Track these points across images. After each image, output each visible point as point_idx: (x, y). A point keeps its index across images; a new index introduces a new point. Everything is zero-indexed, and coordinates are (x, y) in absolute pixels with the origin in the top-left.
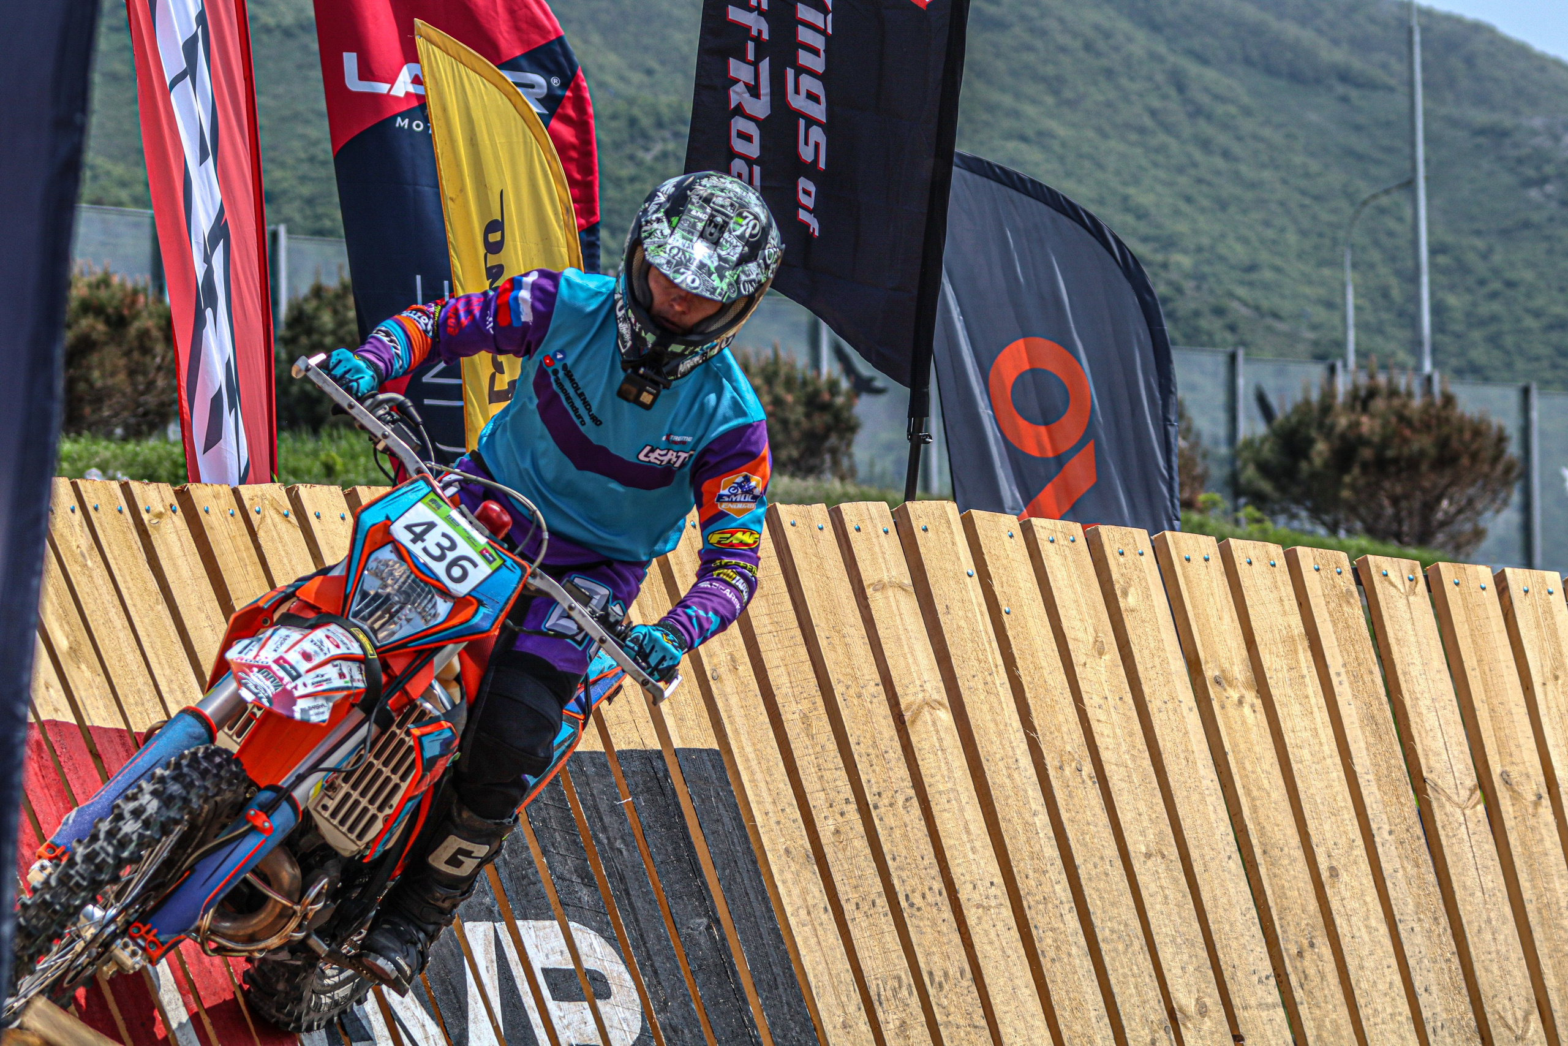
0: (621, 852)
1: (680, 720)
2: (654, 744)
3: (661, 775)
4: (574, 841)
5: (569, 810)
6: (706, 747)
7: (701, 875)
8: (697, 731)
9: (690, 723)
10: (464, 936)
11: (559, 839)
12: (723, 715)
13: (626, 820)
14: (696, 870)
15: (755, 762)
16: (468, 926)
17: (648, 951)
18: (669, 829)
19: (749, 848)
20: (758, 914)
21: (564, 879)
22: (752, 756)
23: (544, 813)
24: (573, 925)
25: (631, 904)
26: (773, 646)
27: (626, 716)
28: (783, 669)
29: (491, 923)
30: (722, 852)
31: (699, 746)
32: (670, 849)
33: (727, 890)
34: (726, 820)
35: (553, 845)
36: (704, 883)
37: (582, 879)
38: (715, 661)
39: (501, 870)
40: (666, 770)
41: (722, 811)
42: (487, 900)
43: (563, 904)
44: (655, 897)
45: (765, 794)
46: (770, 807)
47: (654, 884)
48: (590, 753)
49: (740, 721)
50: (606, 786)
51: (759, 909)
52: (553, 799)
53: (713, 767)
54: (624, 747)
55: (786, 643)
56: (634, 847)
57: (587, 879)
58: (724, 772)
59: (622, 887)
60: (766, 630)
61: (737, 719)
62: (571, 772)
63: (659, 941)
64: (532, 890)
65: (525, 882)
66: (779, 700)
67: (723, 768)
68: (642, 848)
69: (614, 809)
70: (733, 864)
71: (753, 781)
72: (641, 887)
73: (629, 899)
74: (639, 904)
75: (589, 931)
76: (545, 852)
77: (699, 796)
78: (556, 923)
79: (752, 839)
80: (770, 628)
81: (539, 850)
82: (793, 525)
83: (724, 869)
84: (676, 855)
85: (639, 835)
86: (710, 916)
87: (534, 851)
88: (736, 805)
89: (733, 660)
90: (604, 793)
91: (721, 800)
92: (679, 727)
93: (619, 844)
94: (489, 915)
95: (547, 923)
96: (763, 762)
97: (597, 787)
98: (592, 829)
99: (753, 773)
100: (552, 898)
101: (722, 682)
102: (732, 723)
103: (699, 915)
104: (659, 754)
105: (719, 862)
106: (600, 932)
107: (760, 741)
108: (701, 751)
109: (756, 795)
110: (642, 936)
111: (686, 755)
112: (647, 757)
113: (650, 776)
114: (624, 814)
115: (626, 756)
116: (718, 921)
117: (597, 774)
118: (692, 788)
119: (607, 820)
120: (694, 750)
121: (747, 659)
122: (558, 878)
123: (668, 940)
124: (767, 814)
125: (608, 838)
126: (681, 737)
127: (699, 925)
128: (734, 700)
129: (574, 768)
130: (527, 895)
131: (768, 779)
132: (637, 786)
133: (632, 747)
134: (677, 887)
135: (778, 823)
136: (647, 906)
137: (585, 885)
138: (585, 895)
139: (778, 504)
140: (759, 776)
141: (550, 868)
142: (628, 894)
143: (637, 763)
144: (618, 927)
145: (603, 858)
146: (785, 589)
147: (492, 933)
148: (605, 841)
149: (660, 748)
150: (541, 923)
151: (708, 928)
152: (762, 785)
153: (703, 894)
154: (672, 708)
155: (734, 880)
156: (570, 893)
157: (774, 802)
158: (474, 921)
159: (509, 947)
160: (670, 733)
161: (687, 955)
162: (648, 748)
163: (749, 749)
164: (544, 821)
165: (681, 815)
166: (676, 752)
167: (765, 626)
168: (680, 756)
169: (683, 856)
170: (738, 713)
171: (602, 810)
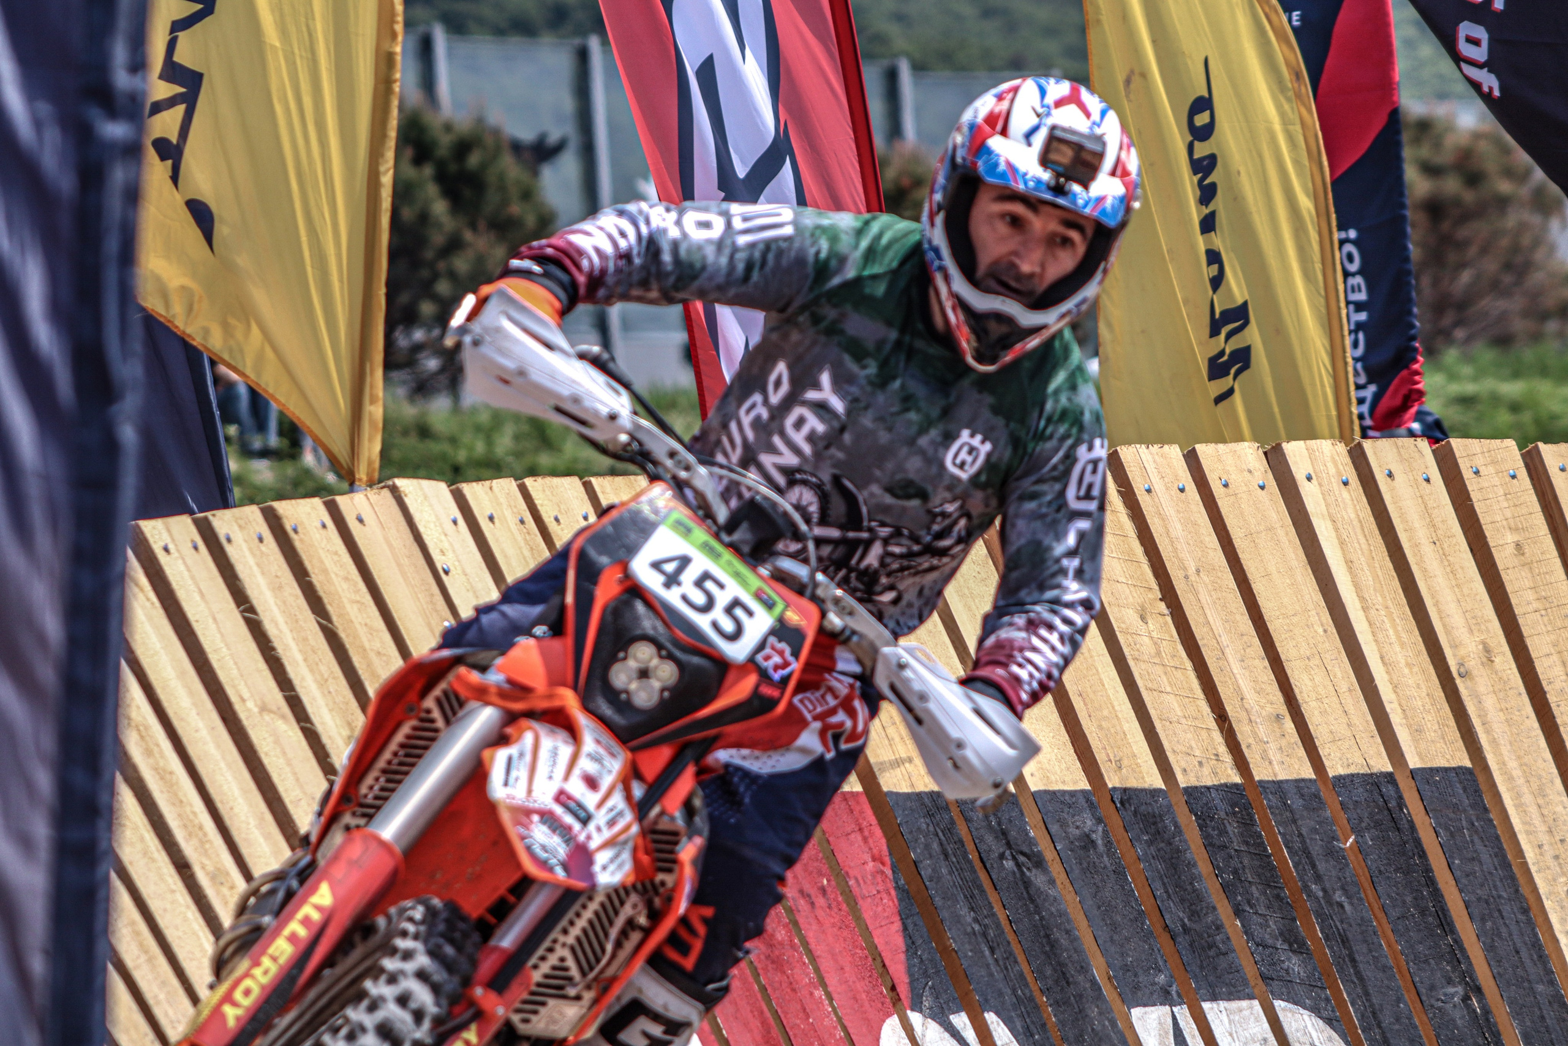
0: (1342, 907)
1: (1417, 732)
2: (1382, 764)
3: (1392, 804)
4: (1278, 897)
5: (1269, 856)
6: (1453, 764)
7: (1453, 931)
8: (1440, 745)
9: (1431, 735)
10: (1131, 1026)
11: (1256, 894)
12: (1476, 722)
13: (1347, 865)
14: (1445, 923)
15: (1521, 781)
16: (1136, 1013)
17: (1383, 1033)
18: (1407, 873)
19: (1517, 891)
20: (1532, 977)
21: (1265, 946)
22: (1517, 773)
23: (1234, 862)
24: (1279, 1004)
25: (1358, 973)
26: (1541, 628)
27: (1343, 730)
28: (1555, 657)
29: (1168, 1008)
30: (1479, 899)
31: (1443, 763)
32: (1409, 899)
33: (1490, 949)
34: (1485, 857)
35: (1249, 903)
36: (1458, 942)
37: (1291, 945)
38: (1462, 652)
39: (1180, 939)
40: (1401, 797)
41: (1479, 846)
42: (1162, 978)
43: (1265, 978)
44: (1391, 963)
45: (1537, 821)
46: (1544, 838)
47: (1389, 945)
48: (1297, 781)
49: (1499, 728)
50: (1320, 823)
51: (1534, 971)
52: (1247, 843)
53: (1465, 789)
54: (1342, 771)
55: (1559, 624)
56: (1360, 899)
57: (1297, 945)
58: (1480, 796)
59: (1345, 952)
60: (1530, 608)
61: (1495, 726)
62: (1271, 808)
63: (1398, 1020)
64: (1223, 963)
65: (1212, 953)
66: (1552, 698)
67: (1477, 792)
68: (1372, 900)
69: (1333, 853)
70: (1496, 914)
71: (1519, 806)
72: (1370, 951)
73: (1355, 967)
74: (1368, 972)
75: (1302, 1011)
76: (1238, 912)
77: (1447, 829)
78: (1256, 1003)
79: (1521, 880)
80: (1536, 605)
81: (1230, 911)
82: (1563, 470)
83: (1483, 920)
84: (1416, 907)
85: (1367, 885)
86: (1467, 983)
87: (1224, 910)
88: (1498, 838)
89: (1487, 650)
90: (1316, 831)
91: (1476, 832)
92: (1416, 741)
93: (1339, 896)
94: (1165, 997)
95: (1244, 1003)
96: (1532, 779)
97: (1306, 825)
98: (1302, 879)
99: (1518, 796)
100: (1250, 971)
101: (1472, 679)
102: (1488, 732)
103: (1450, 982)
104: (1390, 778)
105: (1476, 912)
106: (1316, 1010)
107: (1527, 753)
108: (1446, 770)
109: (1525, 823)
110: (1374, 1013)
111: (1425, 777)
112: (1374, 782)
113: (1378, 806)
114: (1344, 858)
115: (1343, 782)
116: (1478, 990)
117: (1305, 807)
118: (1436, 818)
119: (1321, 866)
120: (1437, 770)
121: (1506, 648)
122: (1258, 945)
123: (1410, 1018)
124: (1540, 846)
125: (1324, 890)
126: (1420, 754)
127: (1453, 996)
128: (1490, 702)
129: (1274, 800)
130: (1215, 968)
131: (1541, 801)
132: (1361, 820)
133: (1353, 770)
134: (1421, 948)
135: (1557, 857)
136: (1380, 975)
137: (1294, 952)
138: (1295, 965)
139: (1541, 445)
140: (1528, 798)
141: (1246, 933)
142: (1353, 961)
143: (1361, 790)
144: (1341, 1003)
145: (1318, 915)
146: (1555, 553)
147: (1170, 1021)
148: (1320, 894)
149: (1389, 768)
150: (1235, 1005)
151: (1466, 999)
152: (1533, 810)
153: (1457, 955)
154: (1406, 717)
155: (1499, 935)
156: (1274, 964)
157: (1550, 831)
158: (1145, 1005)
159: (1193, 1037)
160: (1404, 749)
161: (1438, 1036)
162: (1375, 770)
163: (1512, 764)
164: (1235, 872)
165: (1423, 855)
166: (1413, 773)
167: (1529, 603)
168: (1418, 778)
169: (1427, 908)
170: (1496, 718)
171: (1314, 853)
